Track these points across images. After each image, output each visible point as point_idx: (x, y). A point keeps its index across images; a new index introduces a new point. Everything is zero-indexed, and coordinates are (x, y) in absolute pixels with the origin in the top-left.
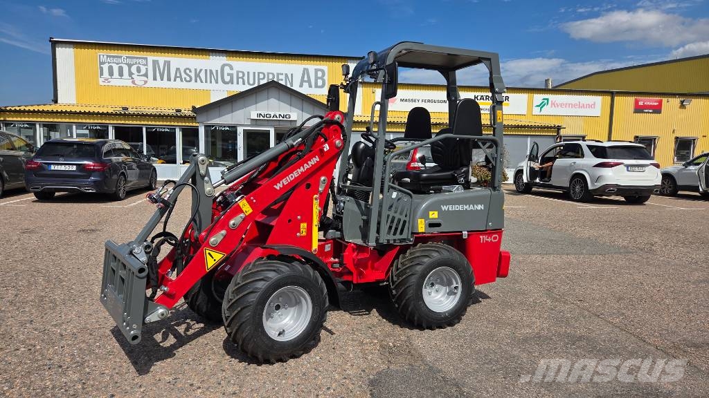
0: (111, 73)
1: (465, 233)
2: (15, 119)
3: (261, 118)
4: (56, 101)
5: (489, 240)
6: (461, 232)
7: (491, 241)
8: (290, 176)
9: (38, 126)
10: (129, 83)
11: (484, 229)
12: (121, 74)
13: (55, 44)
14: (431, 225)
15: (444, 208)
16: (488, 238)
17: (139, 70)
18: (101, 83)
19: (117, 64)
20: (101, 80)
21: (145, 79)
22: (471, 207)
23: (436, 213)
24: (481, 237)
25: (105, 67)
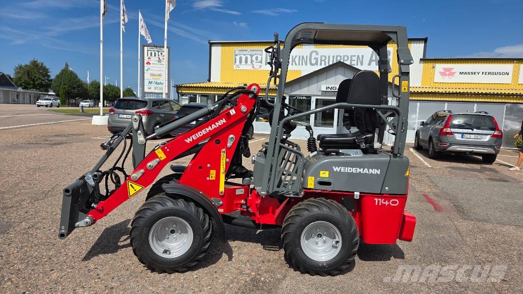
0: (241, 62)
1: (357, 194)
2: (186, 92)
3: (329, 90)
4: (209, 81)
5: (387, 203)
6: (354, 192)
7: (389, 205)
8: (199, 133)
9: (198, 96)
10: (250, 68)
11: (379, 192)
12: (246, 62)
13: (211, 44)
14: (321, 183)
15: (336, 169)
16: (385, 201)
17: (257, 59)
18: (235, 68)
19: (245, 55)
20: (235, 66)
21: (260, 64)
22: (366, 171)
23: (327, 173)
24: (376, 199)
25: (238, 58)
